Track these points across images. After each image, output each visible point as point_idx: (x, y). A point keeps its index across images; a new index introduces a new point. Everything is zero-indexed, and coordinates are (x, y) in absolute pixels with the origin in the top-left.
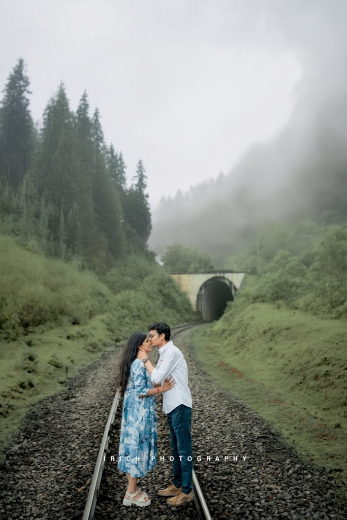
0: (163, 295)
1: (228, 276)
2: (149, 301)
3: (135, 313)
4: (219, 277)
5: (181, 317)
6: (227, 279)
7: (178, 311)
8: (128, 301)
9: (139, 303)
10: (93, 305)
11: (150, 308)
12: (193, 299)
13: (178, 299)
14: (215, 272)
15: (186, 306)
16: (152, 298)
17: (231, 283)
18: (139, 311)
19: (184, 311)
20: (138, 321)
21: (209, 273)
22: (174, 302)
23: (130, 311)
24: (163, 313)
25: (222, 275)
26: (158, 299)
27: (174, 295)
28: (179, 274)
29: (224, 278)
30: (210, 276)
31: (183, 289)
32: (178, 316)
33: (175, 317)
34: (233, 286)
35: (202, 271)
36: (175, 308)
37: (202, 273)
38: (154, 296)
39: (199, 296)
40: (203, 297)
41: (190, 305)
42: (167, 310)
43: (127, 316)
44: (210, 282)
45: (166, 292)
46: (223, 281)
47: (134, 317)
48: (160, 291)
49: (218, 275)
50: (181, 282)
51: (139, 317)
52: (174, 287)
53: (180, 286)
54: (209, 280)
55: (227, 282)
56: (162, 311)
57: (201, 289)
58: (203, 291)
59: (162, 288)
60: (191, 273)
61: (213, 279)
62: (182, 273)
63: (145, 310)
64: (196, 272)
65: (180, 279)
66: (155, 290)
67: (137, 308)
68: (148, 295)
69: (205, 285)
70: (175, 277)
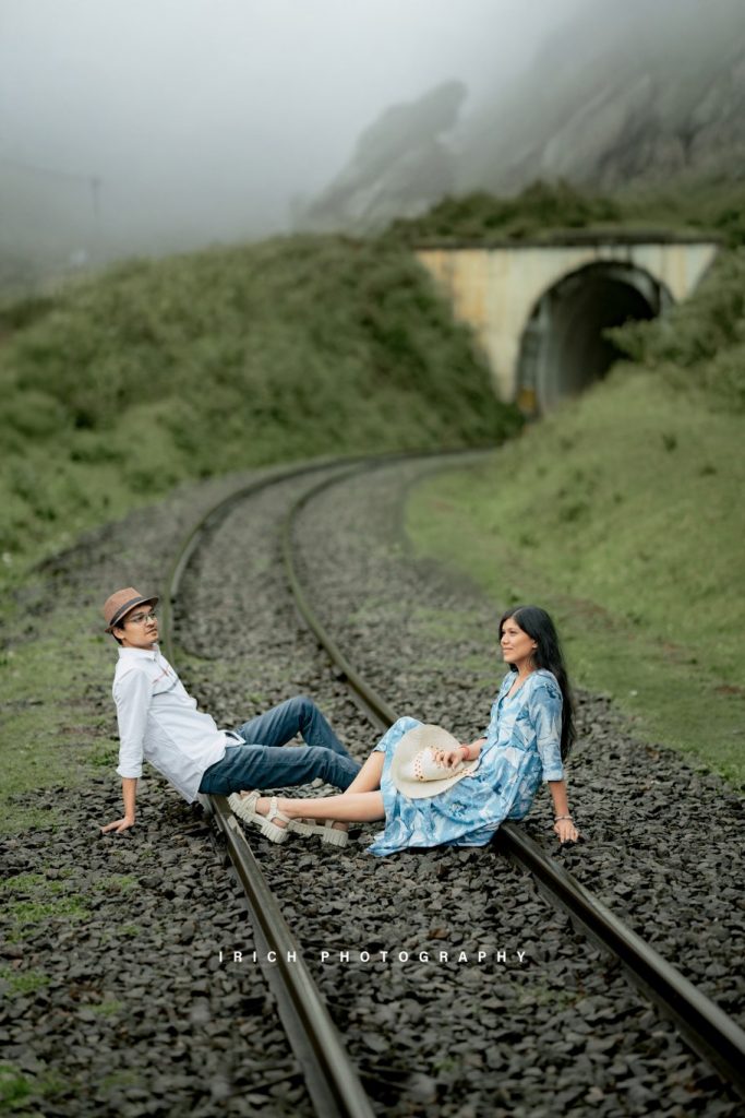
0: (378, 336)
1: (649, 258)
2: (317, 361)
3: (265, 400)
4: (612, 264)
5: (446, 420)
6: (645, 273)
7: (434, 398)
8: (240, 359)
9: (279, 367)
10: (124, 371)
11: (318, 386)
12: (502, 351)
13: (439, 356)
14: (594, 242)
15: (472, 383)
16: (333, 348)
17: (657, 286)
18: (277, 394)
19: (461, 402)
20: (273, 429)
21: (570, 243)
22: (421, 364)
23: (248, 393)
24: (370, 406)
25: (621, 254)
26: (354, 353)
27: (421, 337)
28: (448, 248)
29: (629, 266)
30: (575, 258)
31: (467, 310)
32: (433, 419)
33: (419, 419)
34: (663, 297)
35: (545, 234)
36: (420, 388)
37: (543, 245)
38: (339, 338)
39: (528, 343)
40: (544, 347)
41: (485, 374)
42: (388, 395)
43: (235, 409)
44: (575, 283)
45: (388, 321)
46: (627, 277)
47: (258, 412)
48: (367, 322)
49: (606, 253)
50: (458, 284)
51: (275, 414)
52: (424, 304)
53: (447, 305)
54: (569, 276)
55: (643, 285)
56: (367, 395)
57: (535, 313)
58: (544, 322)
59: (373, 310)
60: (496, 246)
61: (585, 271)
62: (461, 246)
63: (299, 393)
64: (519, 240)
65: (450, 271)
66: (342, 316)
67: (271, 383)
68: (316, 338)
69: (554, 294)
70: (432, 262)
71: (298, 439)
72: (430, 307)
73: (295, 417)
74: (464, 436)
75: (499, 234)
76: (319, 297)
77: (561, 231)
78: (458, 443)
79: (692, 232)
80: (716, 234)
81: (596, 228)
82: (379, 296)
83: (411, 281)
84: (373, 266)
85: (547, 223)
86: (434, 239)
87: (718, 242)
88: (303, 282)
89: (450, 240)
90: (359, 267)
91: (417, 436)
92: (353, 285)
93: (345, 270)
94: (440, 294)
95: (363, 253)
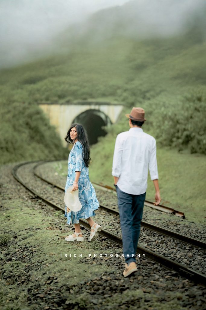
0: (31, 128)
1: (104, 109)
2: (16, 134)
4: (94, 110)
5: (50, 152)
6: (103, 113)
7: (47, 146)
9: (6, 135)
11: (17, 141)
12: (63, 134)
13: (47, 134)
14: (90, 104)
15: (56, 141)
16: (19, 131)
17: (107, 117)
18: (7, 143)
19: (53, 147)
20: (6, 153)
21: (83, 104)
22: (42, 136)
24: (29, 147)
25: (97, 107)
26: (24, 132)
27: (43, 128)
28: (48, 104)
29: (99, 111)
30: (85, 108)
31: (53, 122)
32: (46, 152)
33: (43, 152)
34: (108, 120)
35: (76, 101)
36: (42, 143)
37: (76, 104)
38: (21, 128)
41: (59, 140)
42: (34, 144)
44: (84, 115)
45: (33, 124)
46: (98, 114)
48: (27, 124)
49: (93, 107)
50: (51, 114)
52: (42, 119)
53: (49, 119)
54: (82, 113)
55: (103, 116)
56: (29, 144)
59: (29, 120)
60: (62, 104)
61: (87, 112)
62: (52, 104)
63: (12, 143)
64: (68, 103)
65: (49, 110)
66: (21, 122)
67: (5, 140)
68: (14, 127)
69: (78, 118)
70: (44, 108)
71: (13, 156)
72: (44, 121)
73: (11, 150)
74: (55, 156)
75: (63, 101)
76: (14, 116)
77: (80, 101)
78: (53, 159)
79: (116, 102)
80: (122, 103)
81: (90, 100)
82: (30, 116)
83: (38, 112)
84: (28, 108)
85: (76, 99)
86: (44, 102)
87: (123, 105)
88: (9, 112)
89: (49, 102)
90: (24, 109)
91: (43, 157)
92: (23, 113)
93: (21, 109)
94: (47, 117)
95: (26, 105)
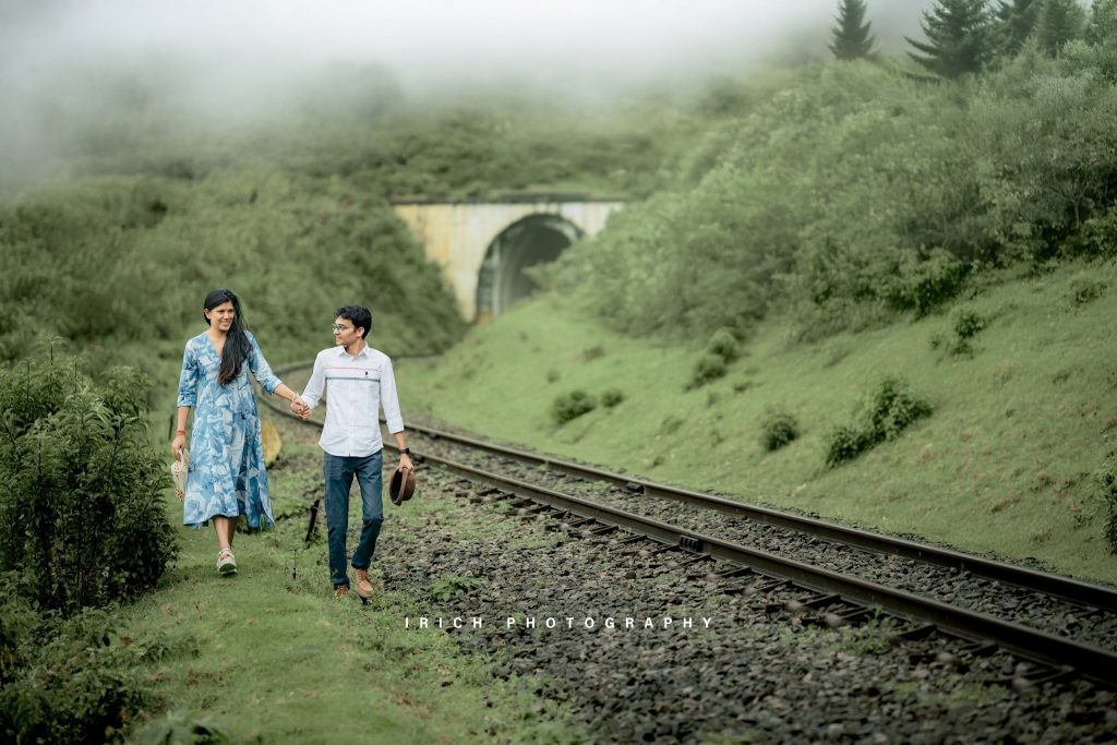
0: (367, 272)
1: (571, 211)
2: (320, 291)
3: (283, 319)
4: (546, 216)
5: (420, 335)
6: (570, 223)
7: (410, 318)
8: (264, 290)
9: (292, 296)
10: (184, 300)
12: (463, 283)
13: (413, 285)
14: (533, 199)
15: (440, 306)
16: (332, 282)
17: (580, 234)
18: (292, 315)
19: (432, 321)
20: (289, 340)
21: (514, 200)
22: (400, 292)
23: (271, 315)
25: (552, 209)
26: (349, 285)
27: (400, 272)
28: (420, 203)
29: (558, 218)
30: (519, 212)
31: (434, 252)
32: (409, 334)
33: (399, 334)
35: (495, 193)
36: (400, 311)
37: (494, 202)
38: (337, 275)
39: (484, 277)
40: (497, 279)
41: (451, 300)
43: (262, 326)
44: (518, 230)
45: (374, 260)
46: (558, 226)
47: (278, 328)
48: (358, 261)
49: (541, 208)
50: (429, 231)
51: (291, 329)
52: (401, 247)
53: (421, 247)
54: (513, 226)
55: (569, 232)
57: (489, 253)
58: (496, 260)
59: (363, 252)
60: (457, 202)
61: (526, 221)
62: (430, 202)
63: (307, 314)
64: (475, 198)
65: (423, 221)
66: (339, 257)
67: (287, 307)
68: (319, 273)
69: (503, 239)
70: (407, 213)
72: (407, 249)
73: (305, 332)
75: (461, 193)
76: (320, 243)
77: (507, 191)
79: (604, 194)
80: (621, 195)
81: (534, 189)
82: (366, 240)
83: (392, 229)
84: (362, 218)
85: (497, 186)
86: (410, 197)
88: (308, 232)
89: (422, 197)
90: (351, 219)
92: (347, 233)
93: (341, 221)
94: (416, 238)
95: (355, 209)
